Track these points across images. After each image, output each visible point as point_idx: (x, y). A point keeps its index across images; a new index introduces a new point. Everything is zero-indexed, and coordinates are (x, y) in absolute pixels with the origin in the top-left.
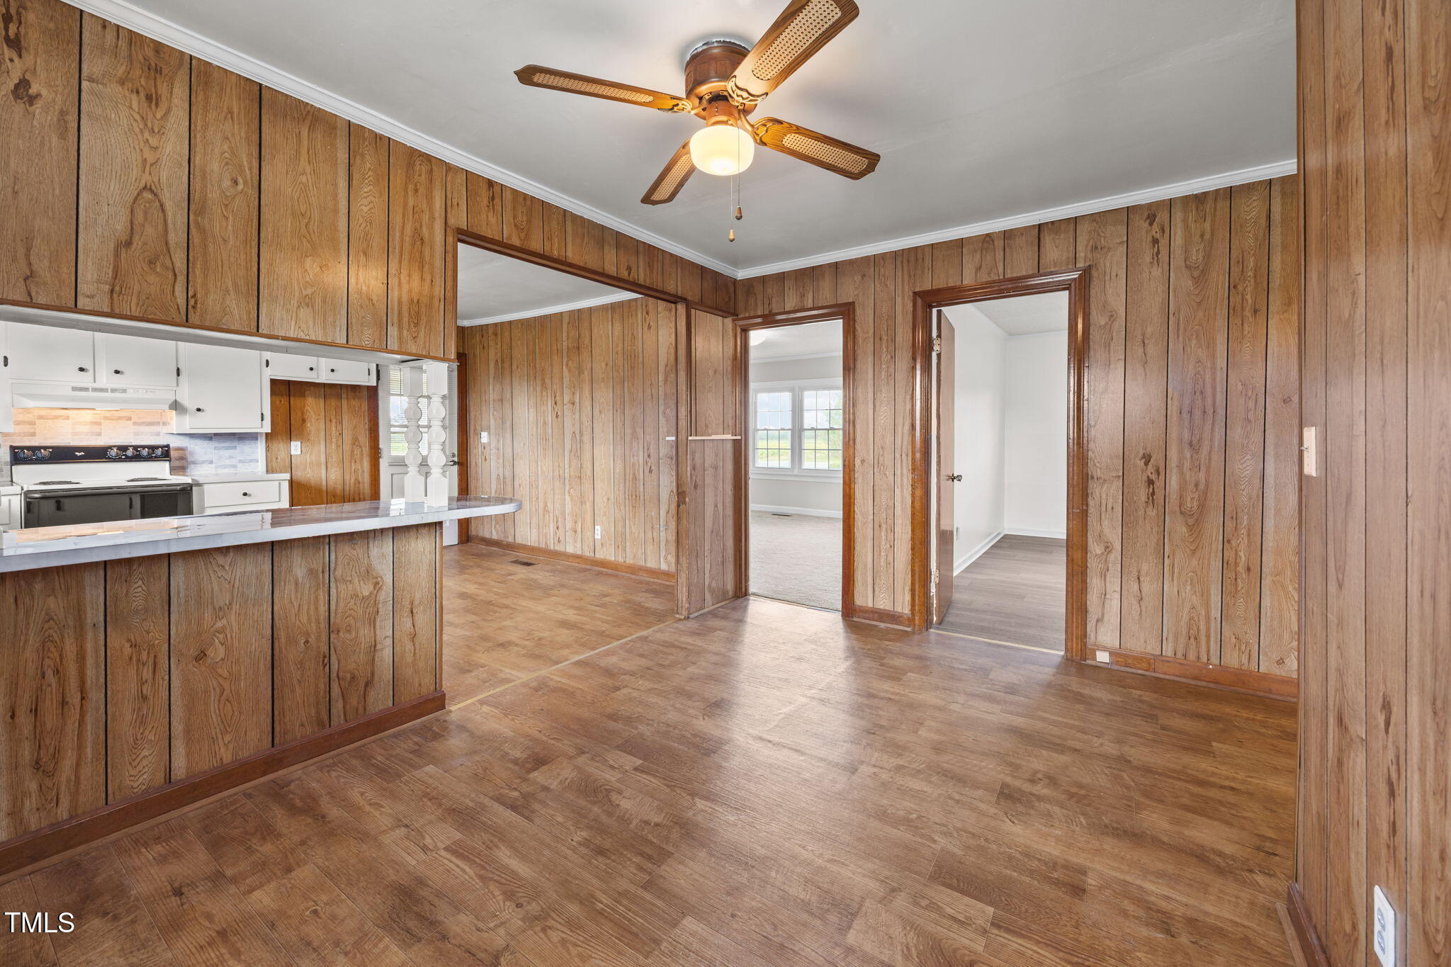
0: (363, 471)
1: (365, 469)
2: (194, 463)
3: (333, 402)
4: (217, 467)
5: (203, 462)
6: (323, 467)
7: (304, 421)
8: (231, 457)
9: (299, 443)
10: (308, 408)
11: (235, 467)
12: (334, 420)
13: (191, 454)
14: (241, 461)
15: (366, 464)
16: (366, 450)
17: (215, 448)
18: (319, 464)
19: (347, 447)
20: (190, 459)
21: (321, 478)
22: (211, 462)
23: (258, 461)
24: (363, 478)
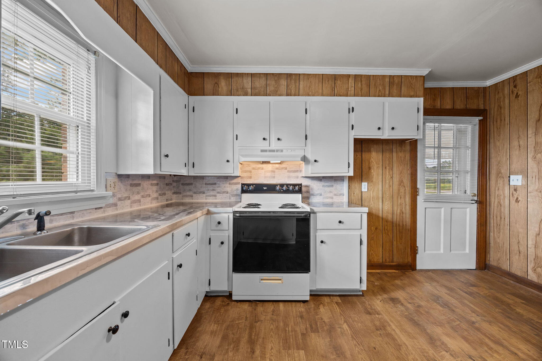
0: (406, 205)
1: (407, 203)
2: (313, 195)
3: (387, 155)
4: (324, 198)
5: (317, 195)
6: (381, 201)
7: (370, 168)
8: (330, 192)
9: (366, 184)
10: (372, 159)
11: (332, 198)
12: (388, 168)
13: (312, 189)
14: (335, 195)
15: (408, 200)
16: (408, 189)
17: (323, 186)
18: (378, 198)
19: (396, 187)
20: (311, 193)
21: (379, 208)
22: (321, 195)
23: (344, 195)
24: (405, 210)
